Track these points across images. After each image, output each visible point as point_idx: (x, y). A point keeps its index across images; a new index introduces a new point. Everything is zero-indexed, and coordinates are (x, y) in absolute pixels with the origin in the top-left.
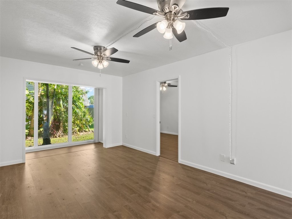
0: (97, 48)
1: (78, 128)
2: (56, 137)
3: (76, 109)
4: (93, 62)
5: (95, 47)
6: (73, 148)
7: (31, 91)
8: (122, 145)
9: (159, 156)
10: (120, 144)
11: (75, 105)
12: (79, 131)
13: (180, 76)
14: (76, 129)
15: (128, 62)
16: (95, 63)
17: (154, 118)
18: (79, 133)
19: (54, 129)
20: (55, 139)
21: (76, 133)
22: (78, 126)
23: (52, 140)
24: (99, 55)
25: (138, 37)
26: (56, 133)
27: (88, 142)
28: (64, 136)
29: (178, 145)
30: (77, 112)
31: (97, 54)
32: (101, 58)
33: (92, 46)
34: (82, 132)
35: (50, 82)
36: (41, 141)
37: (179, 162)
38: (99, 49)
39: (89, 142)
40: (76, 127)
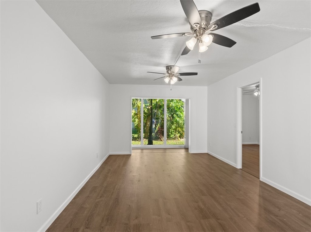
0: (169, 68)
1: (179, 135)
2: (162, 141)
3: (176, 118)
4: (165, 79)
5: (166, 67)
6: (167, 149)
7: (146, 105)
8: (207, 153)
9: (240, 169)
10: (205, 151)
11: (176, 115)
12: (180, 137)
13: (261, 79)
14: (177, 135)
15: (196, 74)
16: (167, 80)
17: (235, 127)
18: (179, 139)
19: (160, 134)
20: (161, 142)
21: (177, 139)
22: (179, 133)
23: (154, 142)
24: (170, 73)
25: (187, 54)
26: (162, 137)
27: (179, 147)
28: (168, 140)
29: (259, 159)
30: (178, 120)
31: (168, 72)
32: (172, 75)
33: (165, 67)
34: (183, 138)
35: (147, 97)
36: (146, 141)
37: (260, 179)
38: (170, 68)
39: (181, 146)
40: (178, 134)
